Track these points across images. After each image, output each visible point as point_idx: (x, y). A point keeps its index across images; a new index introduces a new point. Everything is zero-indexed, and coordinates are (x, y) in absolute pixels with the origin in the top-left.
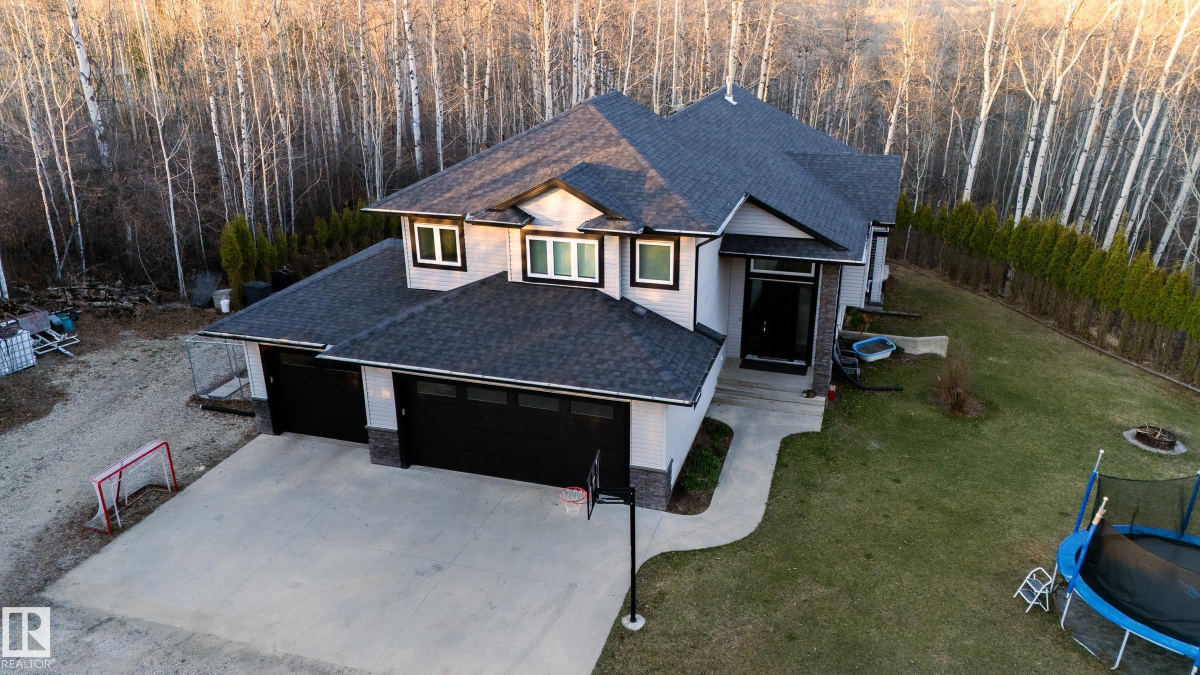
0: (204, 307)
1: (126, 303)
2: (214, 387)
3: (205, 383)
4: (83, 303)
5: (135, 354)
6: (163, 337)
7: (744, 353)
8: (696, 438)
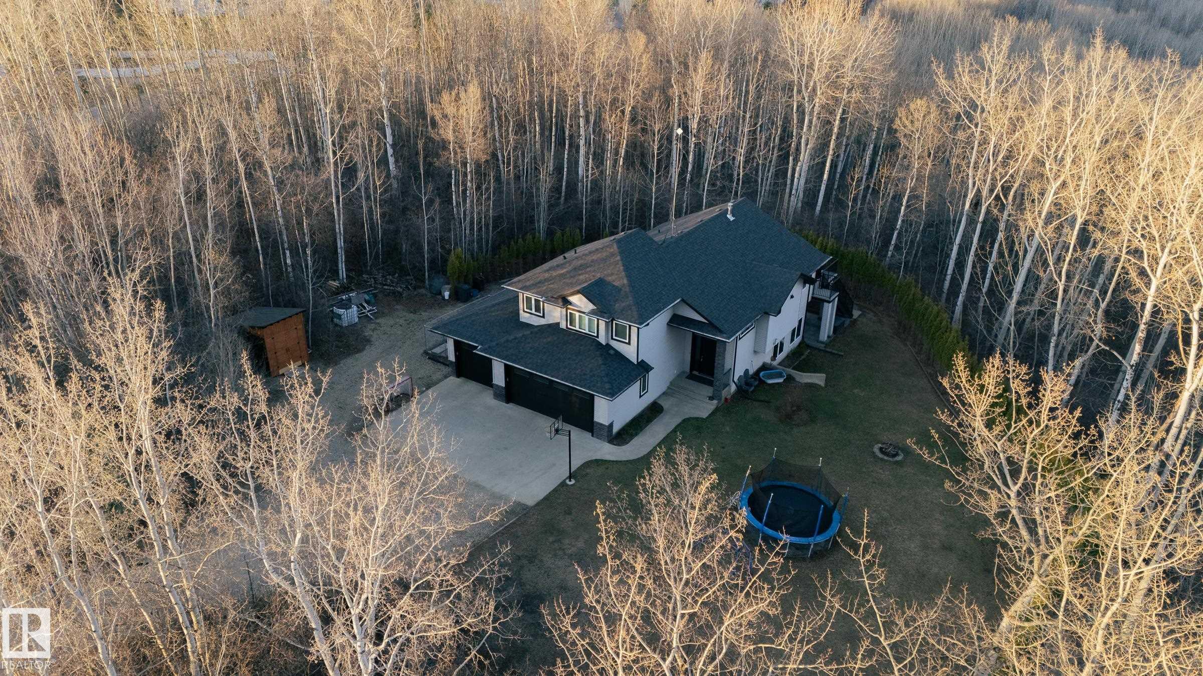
0: (436, 294)
1: (399, 289)
2: (435, 347)
3: (431, 345)
4: (379, 286)
5: (402, 321)
6: (415, 312)
7: (692, 369)
8: (643, 411)
